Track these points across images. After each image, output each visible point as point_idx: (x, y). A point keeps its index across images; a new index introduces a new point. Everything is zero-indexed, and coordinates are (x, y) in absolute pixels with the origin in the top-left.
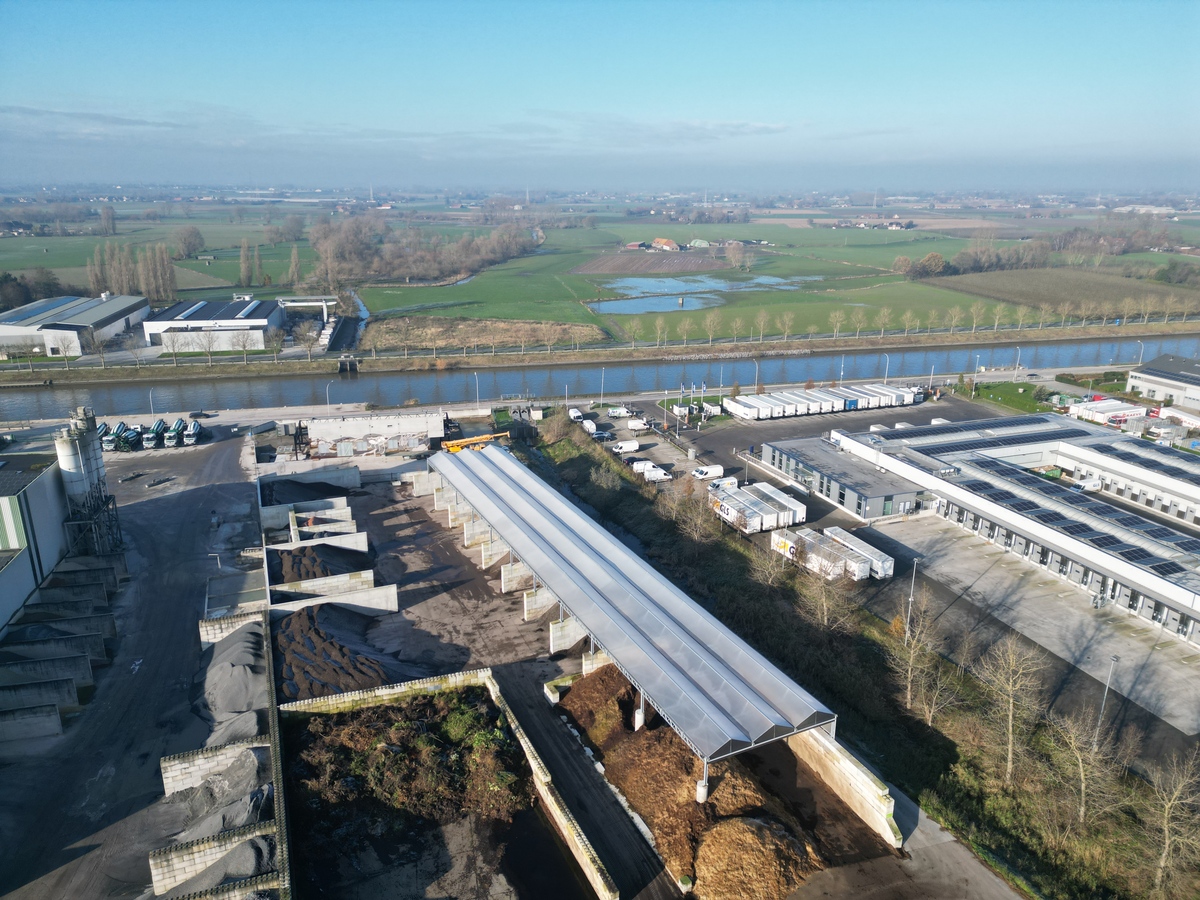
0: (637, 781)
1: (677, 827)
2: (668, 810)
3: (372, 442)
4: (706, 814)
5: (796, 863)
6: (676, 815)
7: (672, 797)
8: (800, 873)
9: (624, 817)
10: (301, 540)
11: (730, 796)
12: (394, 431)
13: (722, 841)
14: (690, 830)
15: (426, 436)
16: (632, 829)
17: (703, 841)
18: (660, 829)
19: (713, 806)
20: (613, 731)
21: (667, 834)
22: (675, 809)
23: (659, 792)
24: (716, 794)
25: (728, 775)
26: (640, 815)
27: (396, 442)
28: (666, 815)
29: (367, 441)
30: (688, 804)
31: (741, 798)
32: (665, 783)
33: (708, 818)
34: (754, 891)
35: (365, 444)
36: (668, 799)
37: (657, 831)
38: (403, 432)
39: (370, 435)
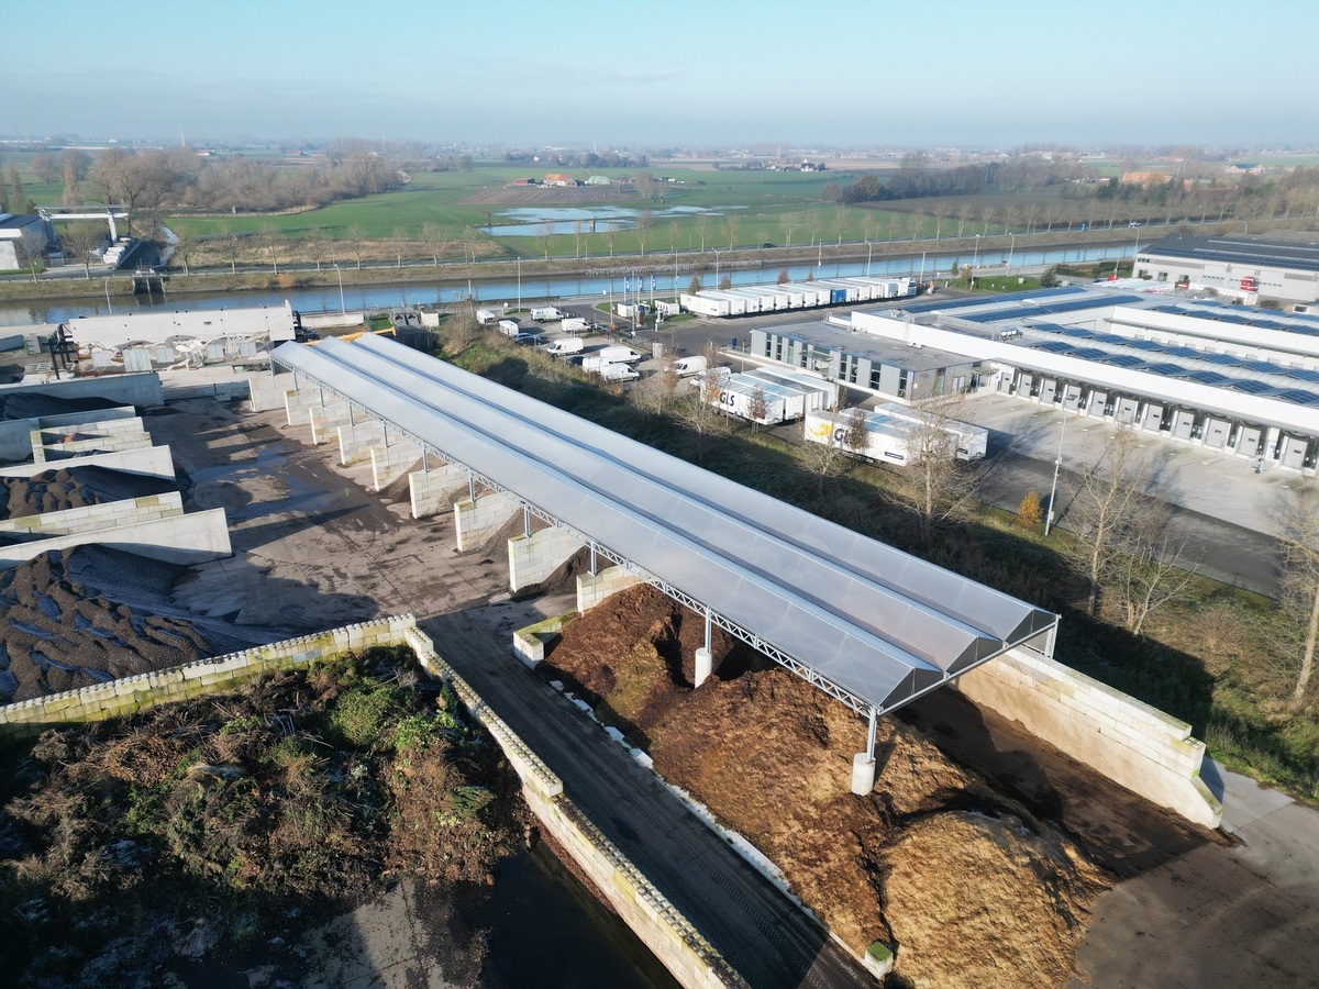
0: (721, 773)
1: (827, 846)
2: (797, 817)
3: (180, 348)
4: (882, 814)
5: (1065, 882)
6: (818, 824)
7: (801, 793)
8: (1078, 901)
9: (713, 842)
10: (47, 460)
11: (910, 776)
12: (214, 332)
13: (934, 862)
14: (858, 849)
15: (268, 338)
16: (733, 861)
17: (890, 867)
18: (790, 854)
19: (886, 798)
20: (654, 692)
21: (810, 863)
22: (813, 812)
23: (771, 786)
24: (887, 776)
25: (898, 739)
26: (743, 834)
27: (220, 348)
28: (797, 826)
29: (173, 347)
30: (838, 801)
31: (928, 778)
32: (781, 768)
33: (884, 821)
34: (1017, 953)
35: (170, 351)
36: (792, 797)
37: (786, 861)
38: (229, 333)
39: (177, 338)
